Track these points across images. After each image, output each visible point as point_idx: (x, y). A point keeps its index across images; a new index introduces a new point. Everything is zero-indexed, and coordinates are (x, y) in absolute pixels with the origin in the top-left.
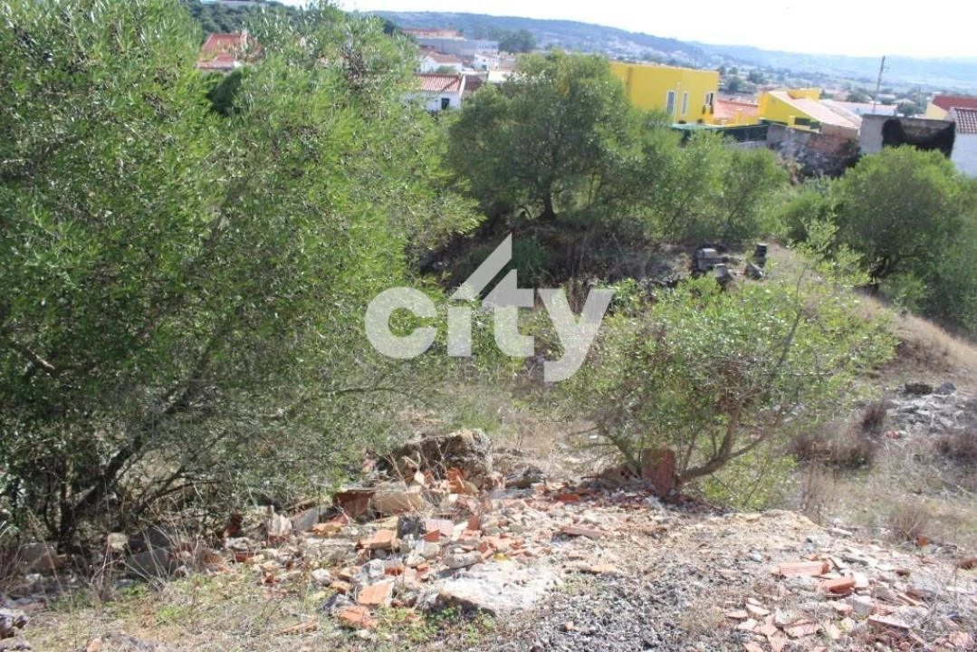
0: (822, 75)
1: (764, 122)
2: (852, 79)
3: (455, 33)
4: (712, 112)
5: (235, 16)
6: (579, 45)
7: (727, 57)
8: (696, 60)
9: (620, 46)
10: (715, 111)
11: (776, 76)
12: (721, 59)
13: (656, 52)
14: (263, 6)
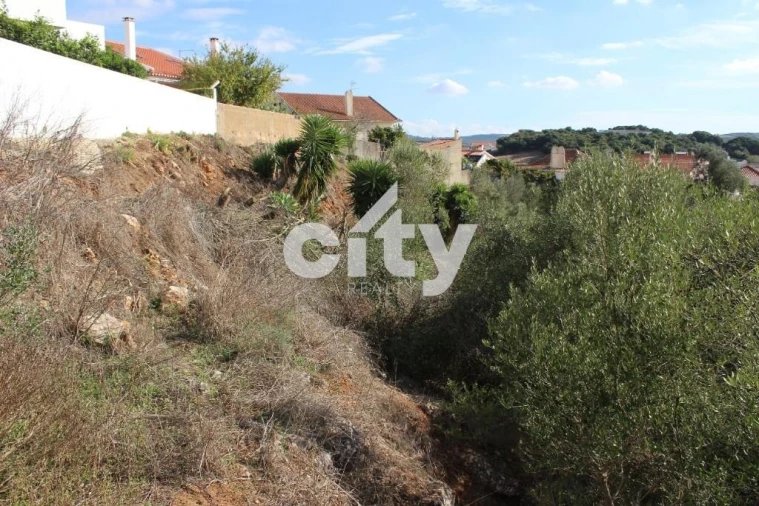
14: (648, 133)
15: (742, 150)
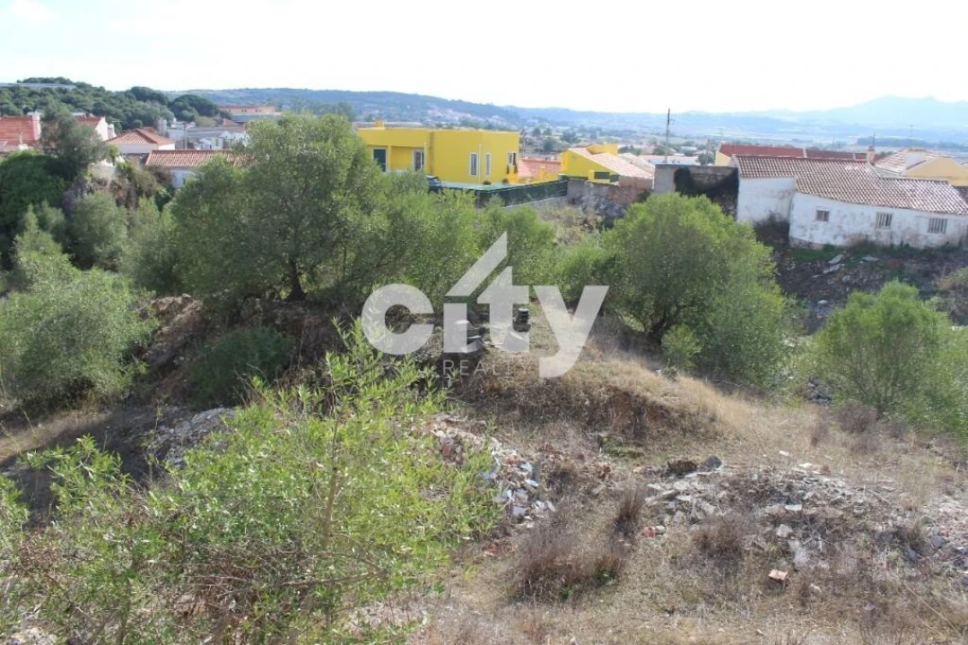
0: (631, 132)
1: (564, 177)
2: (658, 134)
3: (273, 108)
4: (516, 171)
5: (37, 99)
6: (400, 115)
7: (541, 120)
8: (514, 124)
9: (440, 114)
10: (519, 170)
11: (588, 135)
12: (537, 121)
13: (474, 118)
14: (70, 88)
15: (190, 111)
